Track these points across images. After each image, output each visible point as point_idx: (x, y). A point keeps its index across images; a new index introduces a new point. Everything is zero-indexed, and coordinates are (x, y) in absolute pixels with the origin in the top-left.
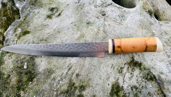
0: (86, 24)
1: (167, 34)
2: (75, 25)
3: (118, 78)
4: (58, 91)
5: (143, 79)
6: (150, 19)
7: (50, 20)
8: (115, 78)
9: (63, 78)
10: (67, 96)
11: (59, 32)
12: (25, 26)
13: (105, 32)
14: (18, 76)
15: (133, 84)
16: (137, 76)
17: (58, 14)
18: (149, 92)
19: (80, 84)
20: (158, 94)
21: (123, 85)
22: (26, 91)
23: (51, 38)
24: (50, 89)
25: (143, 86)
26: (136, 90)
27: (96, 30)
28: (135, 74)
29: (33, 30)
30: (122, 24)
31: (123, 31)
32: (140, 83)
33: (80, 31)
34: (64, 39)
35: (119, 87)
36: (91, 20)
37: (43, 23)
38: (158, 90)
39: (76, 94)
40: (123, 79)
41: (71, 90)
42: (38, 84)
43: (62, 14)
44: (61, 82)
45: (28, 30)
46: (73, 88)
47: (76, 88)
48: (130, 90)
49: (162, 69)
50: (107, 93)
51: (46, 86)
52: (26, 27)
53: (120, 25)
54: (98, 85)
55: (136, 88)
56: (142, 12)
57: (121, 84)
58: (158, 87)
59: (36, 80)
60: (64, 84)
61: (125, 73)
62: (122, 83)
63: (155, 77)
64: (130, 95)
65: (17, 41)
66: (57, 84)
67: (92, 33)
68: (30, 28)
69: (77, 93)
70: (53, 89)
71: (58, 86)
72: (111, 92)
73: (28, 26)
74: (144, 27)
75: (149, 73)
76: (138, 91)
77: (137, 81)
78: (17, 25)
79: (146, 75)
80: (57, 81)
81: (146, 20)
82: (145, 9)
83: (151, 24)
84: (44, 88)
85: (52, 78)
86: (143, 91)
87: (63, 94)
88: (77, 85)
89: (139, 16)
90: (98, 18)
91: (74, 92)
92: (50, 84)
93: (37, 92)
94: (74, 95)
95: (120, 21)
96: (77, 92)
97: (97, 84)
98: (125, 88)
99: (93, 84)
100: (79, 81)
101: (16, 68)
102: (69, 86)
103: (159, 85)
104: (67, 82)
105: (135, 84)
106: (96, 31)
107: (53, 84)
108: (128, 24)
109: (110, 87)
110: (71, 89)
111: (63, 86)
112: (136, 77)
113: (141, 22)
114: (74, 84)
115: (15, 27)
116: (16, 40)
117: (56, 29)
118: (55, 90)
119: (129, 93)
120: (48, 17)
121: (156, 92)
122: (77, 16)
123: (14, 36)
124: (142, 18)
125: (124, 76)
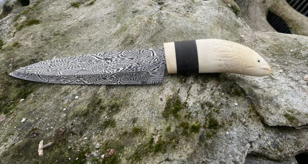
0: (131, 13)
1: (264, 42)
2: (114, 16)
3: (179, 90)
4: (69, 112)
5: (223, 94)
6: (234, 18)
7: (76, 9)
8: (173, 90)
9: (82, 91)
10: (85, 121)
11: (86, 25)
12: (33, 13)
13: (160, 23)
14: (2, 90)
15: (204, 100)
16: (212, 89)
17: (89, 2)
18: (233, 113)
19: (111, 102)
20: (250, 117)
21: (187, 100)
22: (11, 114)
23: (71, 33)
24: (56, 109)
25: (222, 104)
26: (209, 109)
27: (146, 19)
28: (208, 86)
29: (45, 20)
30: (188, 17)
31: (189, 25)
32: (216, 99)
33: (121, 23)
34: (94, 35)
35: (180, 103)
36: (140, 8)
37: (65, 12)
38: (250, 111)
39: (101, 119)
40: (188, 92)
41: (93, 112)
42: (35, 102)
43: (96, 3)
44: (77, 97)
45: (38, 18)
46: (98, 109)
47: (103, 108)
48: (199, 108)
49: (255, 82)
50: (158, 113)
51: (50, 104)
52: (35, 15)
53: (186, 17)
54: (142, 102)
55: (210, 106)
56: (220, 6)
57: (183, 99)
58: (248, 106)
59: (33, 95)
60: (83, 101)
61: (192, 83)
62: (186, 98)
63: (243, 91)
64: (199, 115)
65: (15, 33)
66: (69, 101)
67: (140, 23)
68: (40, 17)
69: (104, 117)
70: (61, 108)
71: (70, 105)
72: (165, 111)
73: (39, 13)
74: (225, 27)
75: (233, 86)
76: (214, 110)
77: (211, 96)
78: (21, 12)
79: (229, 88)
80: (71, 95)
81: (228, 19)
82: (226, 3)
83: (237, 26)
84: (44, 107)
85: (63, 91)
86: (223, 111)
87: (77, 118)
88: (105, 103)
89: (217, 11)
90: (151, 5)
91: (98, 116)
92: (57, 100)
93: (31, 112)
94: (98, 121)
95: (185, 12)
96: (103, 116)
97: (141, 101)
98: (190, 105)
99: (134, 102)
100: (110, 97)
101: (3, 74)
102: (90, 103)
103: (252, 104)
104: (88, 98)
105: (208, 100)
106: (146, 20)
107: (63, 101)
108: (199, 18)
109: (163, 104)
110: (94, 110)
111: (79, 103)
112: (209, 90)
113: (220, 19)
114: (100, 101)
115: (18, 14)
116: (15, 31)
117: (83, 21)
118: (65, 109)
119: (197, 113)
120: (72, 6)
121: (246, 113)
122: (119, 5)
123: (12, 26)
124: (221, 14)
125: (190, 88)
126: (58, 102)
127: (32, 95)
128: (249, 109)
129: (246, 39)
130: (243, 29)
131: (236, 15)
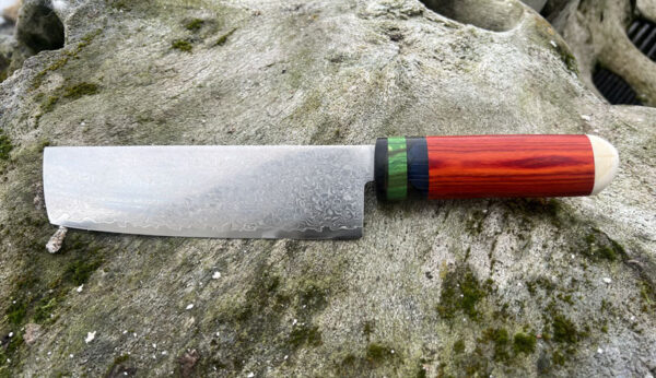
0: (327, 62)
1: (635, 130)
2: (284, 72)
3: (469, 250)
4: (202, 312)
5: (573, 256)
6: (564, 75)
7: (186, 56)
8: (453, 250)
9: (229, 260)
10: (245, 333)
11: (217, 95)
12: (80, 66)
13: (403, 86)
14: (22, 263)
15: (531, 272)
16: (545, 247)
17: (216, 38)
18: (603, 302)
19: (302, 283)
20: (644, 309)
21: (491, 274)
22: (54, 321)
23: (182, 116)
24: (168, 306)
25: (574, 281)
26: (548, 294)
27: (368, 77)
28: (534, 239)
29: (111, 83)
30: (467, 71)
31: (472, 91)
32: (560, 271)
33: (305, 88)
34: (239, 119)
35: (477, 283)
36: (348, 49)
37: (157, 62)
38: (643, 295)
39: (283, 326)
40: (490, 256)
41: (261, 309)
42: (112, 290)
43: (233, 39)
44: (217, 275)
45: (94, 80)
46: (273, 301)
47: (284, 300)
48: (525, 294)
49: (640, 226)
50: (426, 309)
51: (152, 294)
52: (85, 70)
53: (461, 72)
54: (380, 283)
55: (550, 287)
56: (533, 46)
57: (483, 273)
58: (637, 285)
59: (104, 274)
60: (232, 285)
61: (496, 233)
62: (488, 270)
63: (619, 249)
64: (526, 309)
65: (38, 117)
66: (198, 285)
67: (354, 87)
68: (99, 75)
69: (291, 321)
70: (181, 304)
71: (206, 294)
72: (441, 304)
73: (94, 67)
74: (547, 95)
75: (591, 236)
76: (558, 296)
77: (546, 264)
78: (49, 65)
79: (583, 243)
80: (200, 271)
81: (552, 76)
82: (546, 37)
83: (571, 92)
84: (137, 302)
85: (180, 262)
86: (580, 298)
87: (223, 327)
88: (289, 286)
89: (526, 56)
90: (374, 42)
91: (274, 319)
92: (169, 285)
93: (105, 317)
94: (275, 332)
95: (458, 60)
96: (287, 318)
97: (378, 279)
98: (501, 287)
99: (360, 282)
100: (299, 272)
101: (21, 223)
102: (252, 291)
103: (643, 277)
104: (245, 275)
105: (541, 273)
106: (368, 80)
107: (184, 285)
108: (490, 74)
109: (435, 286)
110: (264, 304)
111: (225, 290)
112: (540, 248)
113: (534, 76)
114: (276, 283)
115: (40, 70)
116: (38, 113)
117: (208, 84)
118: (190, 306)
119: (521, 304)
120: (176, 47)
121: (632, 300)
122: (293, 43)
123: (29, 99)
124: (537, 64)
125: (493, 246)
126: (170, 288)
127: (101, 272)
128: (638, 291)
129: (593, 124)
130: (585, 100)
131: (568, 68)
